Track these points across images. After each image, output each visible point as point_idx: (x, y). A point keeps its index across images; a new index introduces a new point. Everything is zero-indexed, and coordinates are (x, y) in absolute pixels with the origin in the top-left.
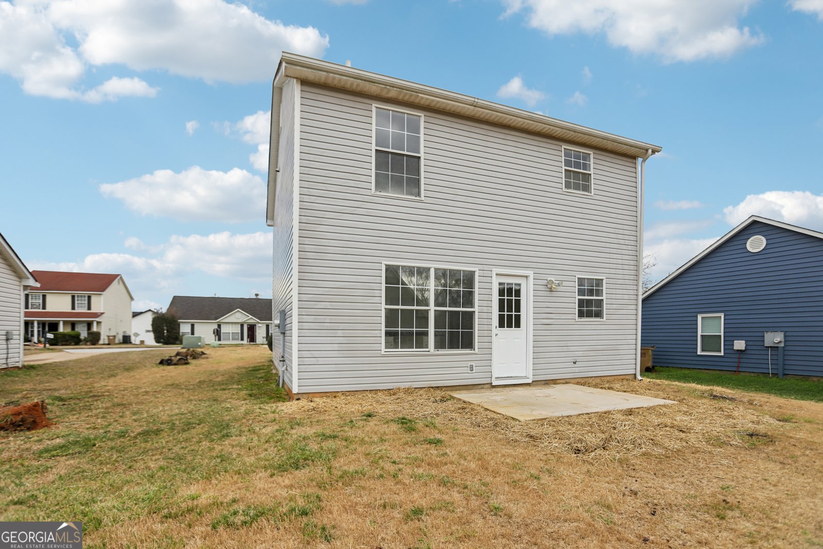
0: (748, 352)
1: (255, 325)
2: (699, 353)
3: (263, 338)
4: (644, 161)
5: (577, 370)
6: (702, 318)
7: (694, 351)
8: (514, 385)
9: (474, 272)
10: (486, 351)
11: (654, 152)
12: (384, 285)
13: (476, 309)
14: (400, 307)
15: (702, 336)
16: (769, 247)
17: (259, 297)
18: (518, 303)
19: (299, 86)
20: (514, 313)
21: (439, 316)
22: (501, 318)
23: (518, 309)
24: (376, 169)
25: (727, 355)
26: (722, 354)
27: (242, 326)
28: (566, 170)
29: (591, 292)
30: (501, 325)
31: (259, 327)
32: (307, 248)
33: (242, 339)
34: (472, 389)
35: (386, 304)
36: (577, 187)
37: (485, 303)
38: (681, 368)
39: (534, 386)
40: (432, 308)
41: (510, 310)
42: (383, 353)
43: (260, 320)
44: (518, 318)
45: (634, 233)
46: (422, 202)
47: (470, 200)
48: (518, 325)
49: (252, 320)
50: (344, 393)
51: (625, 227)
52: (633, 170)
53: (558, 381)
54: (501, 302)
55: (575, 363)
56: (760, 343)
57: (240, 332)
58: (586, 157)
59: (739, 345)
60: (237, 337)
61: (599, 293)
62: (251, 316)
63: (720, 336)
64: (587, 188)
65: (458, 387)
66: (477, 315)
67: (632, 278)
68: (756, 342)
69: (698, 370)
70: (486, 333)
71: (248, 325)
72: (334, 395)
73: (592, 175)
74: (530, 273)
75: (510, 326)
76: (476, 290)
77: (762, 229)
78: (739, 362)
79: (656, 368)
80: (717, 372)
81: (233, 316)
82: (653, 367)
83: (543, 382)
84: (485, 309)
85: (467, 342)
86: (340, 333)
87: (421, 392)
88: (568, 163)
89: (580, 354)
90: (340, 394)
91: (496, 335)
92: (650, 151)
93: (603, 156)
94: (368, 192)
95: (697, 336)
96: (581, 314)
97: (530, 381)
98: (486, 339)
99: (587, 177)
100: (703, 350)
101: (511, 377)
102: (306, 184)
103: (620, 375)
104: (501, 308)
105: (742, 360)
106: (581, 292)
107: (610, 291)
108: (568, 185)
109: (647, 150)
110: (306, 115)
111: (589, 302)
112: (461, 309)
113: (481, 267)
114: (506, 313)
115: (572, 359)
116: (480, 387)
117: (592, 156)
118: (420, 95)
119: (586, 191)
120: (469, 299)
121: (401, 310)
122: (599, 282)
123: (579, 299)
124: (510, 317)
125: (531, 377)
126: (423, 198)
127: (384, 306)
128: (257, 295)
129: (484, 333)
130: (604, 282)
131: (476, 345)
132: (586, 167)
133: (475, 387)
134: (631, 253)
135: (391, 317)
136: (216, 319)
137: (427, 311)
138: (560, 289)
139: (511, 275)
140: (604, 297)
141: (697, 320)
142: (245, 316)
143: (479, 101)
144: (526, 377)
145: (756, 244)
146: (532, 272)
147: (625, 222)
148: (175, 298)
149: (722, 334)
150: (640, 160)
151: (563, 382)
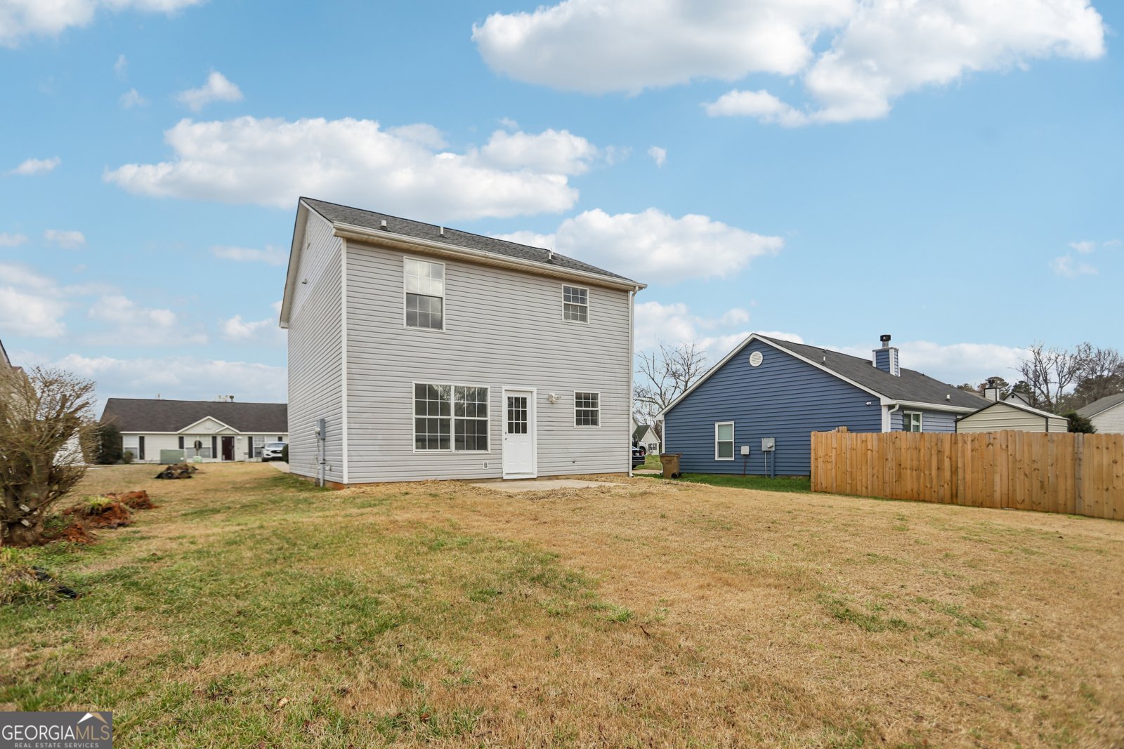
0: (752, 456)
1: (233, 437)
2: (716, 459)
3: (245, 453)
4: (634, 295)
5: (576, 468)
6: (719, 426)
7: (712, 457)
8: (522, 479)
9: (487, 388)
10: (498, 452)
11: (640, 288)
12: (414, 400)
13: (489, 418)
14: (427, 417)
15: (719, 442)
16: (765, 362)
17: (234, 400)
18: (524, 413)
19: (345, 243)
20: (521, 422)
21: (459, 424)
22: (510, 425)
23: (525, 418)
24: (407, 308)
25: (737, 460)
26: (733, 459)
27: (214, 438)
28: (565, 304)
29: (587, 405)
30: (510, 431)
31: (239, 439)
32: (354, 371)
33: (215, 456)
34: (486, 482)
35: (416, 414)
36: (575, 318)
37: (496, 414)
38: (703, 474)
39: (539, 480)
40: (453, 417)
41: (518, 419)
42: (414, 452)
43: (241, 431)
44: (525, 426)
45: (626, 355)
46: (444, 333)
47: (483, 331)
48: (525, 431)
49: (228, 430)
50: (384, 484)
51: (618, 350)
52: (626, 302)
53: (560, 477)
54: (510, 413)
55: (574, 462)
56: (759, 448)
57: (211, 446)
58: (583, 293)
59: (745, 450)
60: (207, 453)
61: (594, 405)
62: (227, 426)
63: (732, 442)
64: (584, 318)
65: (475, 480)
66: (489, 424)
67: (624, 392)
68: (755, 447)
69: (715, 475)
70: (497, 437)
71: (223, 437)
72: (377, 484)
73: (588, 307)
74: (534, 389)
75: (518, 431)
76: (489, 403)
77: (759, 346)
78: (745, 466)
79: (683, 475)
80: (730, 476)
81: (201, 426)
82: (680, 474)
83: (546, 478)
84: (496, 418)
85: (482, 444)
86: (380, 437)
87: (445, 482)
88: (567, 298)
89: (578, 455)
90: (381, 484)
91: (506, 439)
92: (637, 288)
93: (598, 291)
94: (400, 327)
95: (714, 443)
96: (579, 422)
97: (535, 476)
98: (497, 442)
99: (584, 309)
100: (720, 456)
101: (519, 473)
102: (352, 322)
103: (615, 473)
104: (510, 418)
105: (748, 464)
106: (578, 404)
107: (604, 403)
108: (567, 317)
109: (635, 287)
110: (351, 266)
111: (586, 413)
112: (477, 418)
113: (493, 385)
114: (514, 421)
115: (572, 459)
116: (493, 480)
117: (588, 292)
119: (583, 321)
120: (482, 410)
121: (428, 419)
122: (595, 396)
123: (577, 410)
124: (517, 424)
125: (536, 473)
126: (444, 330)
127: (414, 416)
128: (232, 397)
130: (599, 396)
131: (489, 447)
132: (583, 300)
133: (490, 480)
134: (623, 371)
135: (420, 425)
136: (177, 429)
137: (449, 420)
138: (560, 401)
139: (519, 390)
140: (599, 408)
141: (714, 428)
142: (217, 426)
144: (532, 474)
145: (756, 359)
146: (537, 389)
147: (618, 346)
148: (110, 401)
149: (733, 441)
150: (631, 293)
151: (564, 477)
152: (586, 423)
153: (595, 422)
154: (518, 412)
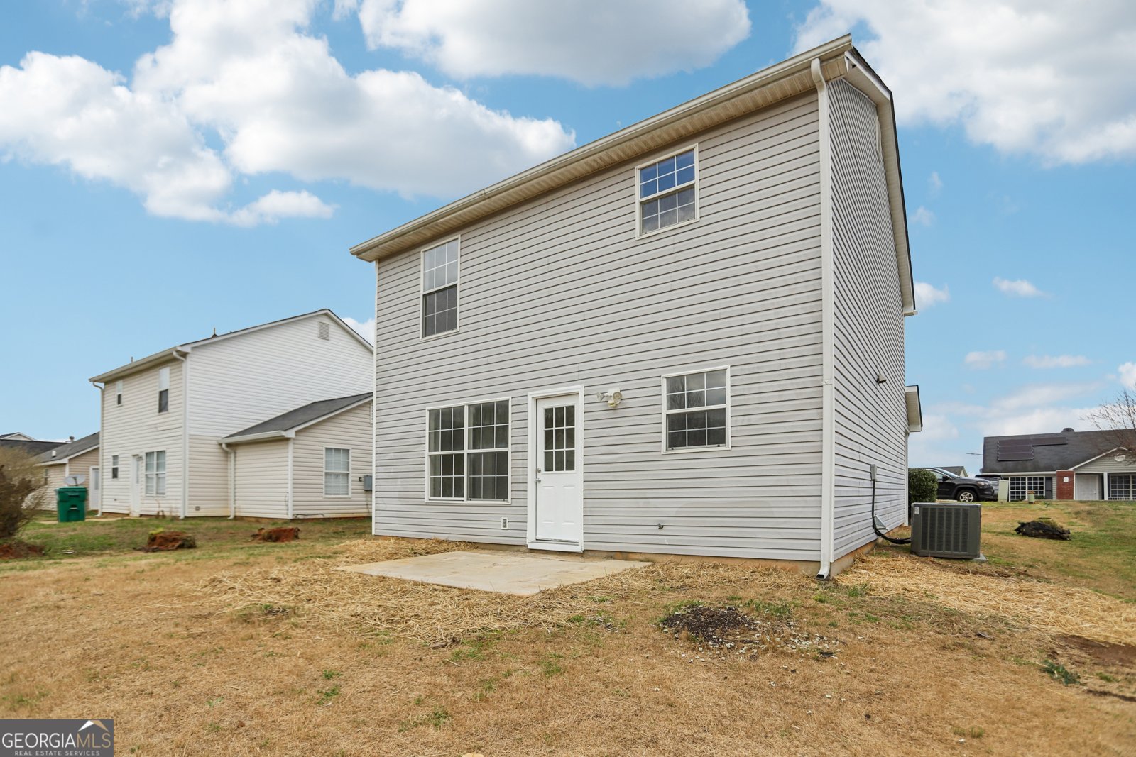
5: (665, 540)
8: (559, 552)
9: (508, 401)
10: (521, 502)
12: (427, 431)
13: (510, 448)
14: (440, 453)
19: (378, 265)
20: (565, 449)
21: (475, 461)
24: (424, 314)
29: (696, 400)
30: (548, 467)
34: (507, 550)
35: (430, 450)
36: (669, 220)
37: (520, 440)
39: (585, 558)
40: (466, 451)
41: (559, 455)
42: (426, 501)
44: (571, 456)
46: (458, 333)
48: (571, 465)
53: (632, 556)
54: (548, 435)
55: (661, 527)
58: (685, 159)
61: (716, 397)
64: (687, 213)
65: (491, 546)
66: (511, 457)
67: (807, 350)
73: (697, 184)
74: (578, 387)
75: (559, 468)
76: (511, 424)
83: (605, 554)
84: (520, 448)
85: (500, 490)
88: (644, 191)
89: (672, 511)
91: (538, 481)
93: (724, 135)
96: (675, 442)
97: (579, 549)
98: (522, 487)
99: (689, 194)
101: (560, 541)
103: (777, 560)
106: (673, 403)
107: (742, 390)
110: (381, 289)
111: (696, 418)
112: (495, 450)
113: (514, 393)
114: (554, 450)
115: (656, 521)
117: (696, 152)
118: (439, 221)
119: (686, 218)
120: (500, 436)
121: (442, 455)
122: (716, 379)
123: (669, 416)
125: (581, 543)
126: (459, 329)
127: (428, 452)
129: (519, 479)
131: (510, 494)
132: (686, 175)
133: (510, 548)
135: (434, 464)
137: (463, 455)
138: (631, 403)
139: (557, 393)
140: (727, 405)
143: (486, 191)
144: (576, 543)
146: (582, 386)
151: (642, 557)
152: (697, 440)
153: (718, 438)
154: (559, 445)
